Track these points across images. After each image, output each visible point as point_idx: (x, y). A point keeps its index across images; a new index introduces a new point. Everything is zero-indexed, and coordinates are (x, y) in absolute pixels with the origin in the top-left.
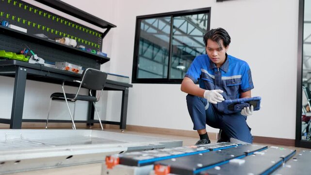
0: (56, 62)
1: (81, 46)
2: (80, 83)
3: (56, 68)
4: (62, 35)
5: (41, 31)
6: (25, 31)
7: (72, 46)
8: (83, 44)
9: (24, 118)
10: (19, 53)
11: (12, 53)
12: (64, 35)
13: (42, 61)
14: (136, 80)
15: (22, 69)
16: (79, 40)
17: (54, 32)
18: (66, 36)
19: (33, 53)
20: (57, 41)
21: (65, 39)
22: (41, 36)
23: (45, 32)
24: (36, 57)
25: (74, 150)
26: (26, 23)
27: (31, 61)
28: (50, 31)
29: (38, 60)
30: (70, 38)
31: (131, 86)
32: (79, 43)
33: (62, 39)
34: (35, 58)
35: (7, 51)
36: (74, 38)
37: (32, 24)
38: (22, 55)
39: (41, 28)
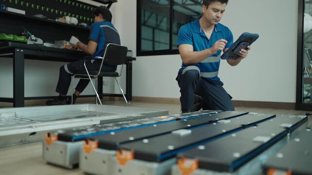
0: (56, 41)
1: (83, 24)
2: (102, 59)
3: (56, 47)
4: (63, 14)
5: (39, 12)
6: (23, 12)
7: (74, 24)
8: (86, 22)
9: (26, 96)
10: (20, 35)
11: (12, 35)
12: (65, 13)
13: (40, 41)
14: (140, 53)
15: (18, 50)
16: (81, 17)
17: (54, 11)
18: (67, 15)
19: (31, 34)
20: (56, 20)
21: (65, 18)
22: (40, 16)
23: (44, 13)
24: (33, 37)
25: (36, 127)
26: (25, 4)
27: (29, 42)
28: (50, 10)
29: (36, 40)
30: (71, 16)
31: (135, 59)
32: (80, 21)
33: (63, 17)
34: (33, 39)
35: (8, 34)
36: (75, 17)
37: (30, 6)
38: (23, 37)
39: (40, 8)
